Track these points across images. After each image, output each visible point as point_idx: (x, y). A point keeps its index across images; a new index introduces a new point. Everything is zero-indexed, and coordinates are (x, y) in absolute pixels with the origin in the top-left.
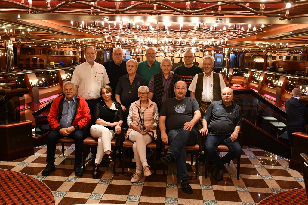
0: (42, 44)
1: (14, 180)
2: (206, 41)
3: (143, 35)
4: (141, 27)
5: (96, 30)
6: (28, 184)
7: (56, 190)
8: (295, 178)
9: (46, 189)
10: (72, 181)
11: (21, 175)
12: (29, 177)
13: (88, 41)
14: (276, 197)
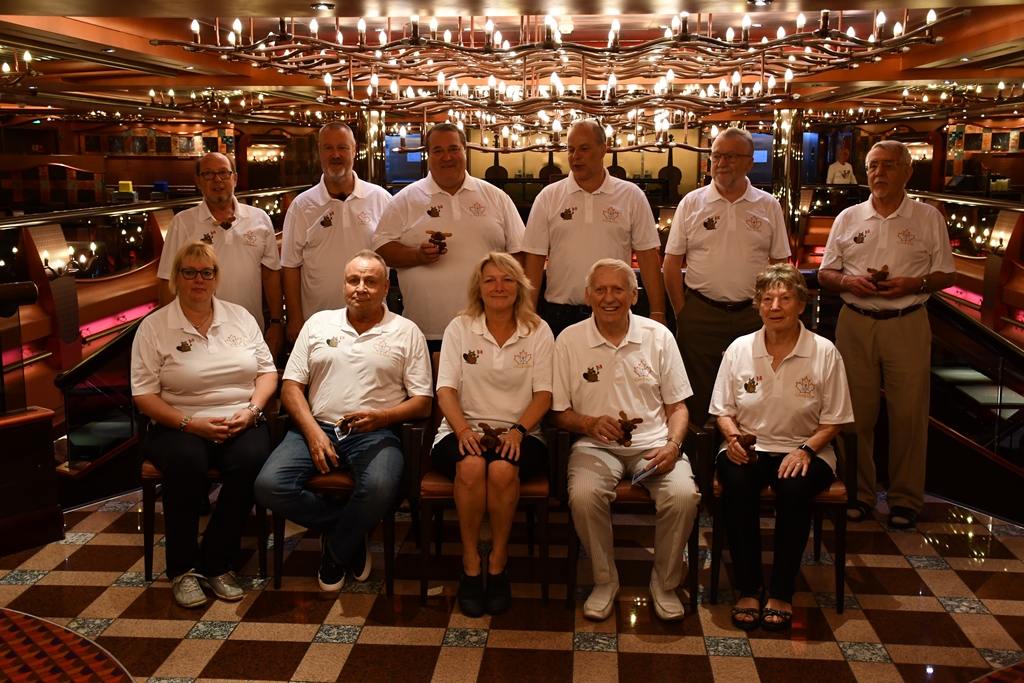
0: (85, 112)
2: (711, 87)
3: (470, 70)
4: (460, 37)
5: (287, 53)
6: (42, 655)
7: (149, 675)
9: (112, 670)
10: (213, 637)
11: (13, 618)
12: (44, 628)
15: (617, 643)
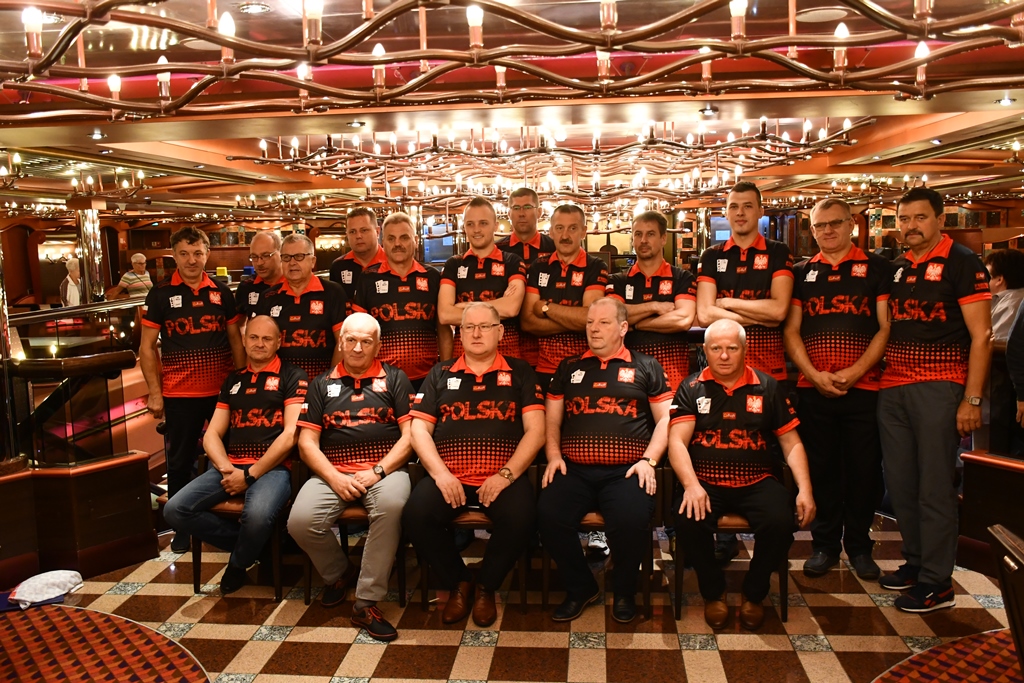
0: (190, 215)
1: (95, 642)
2: (677, 180)
3: (484, 172)
4: (473, 146)
6: (137, 653)
7: (220, 671)
8: (976, 597)
9: (191, 666)
10: (273, 640)
11: (116, 622)
12: (140, 631)
13: (323, 199)
14: (922, 665)
15: (605, 640)
